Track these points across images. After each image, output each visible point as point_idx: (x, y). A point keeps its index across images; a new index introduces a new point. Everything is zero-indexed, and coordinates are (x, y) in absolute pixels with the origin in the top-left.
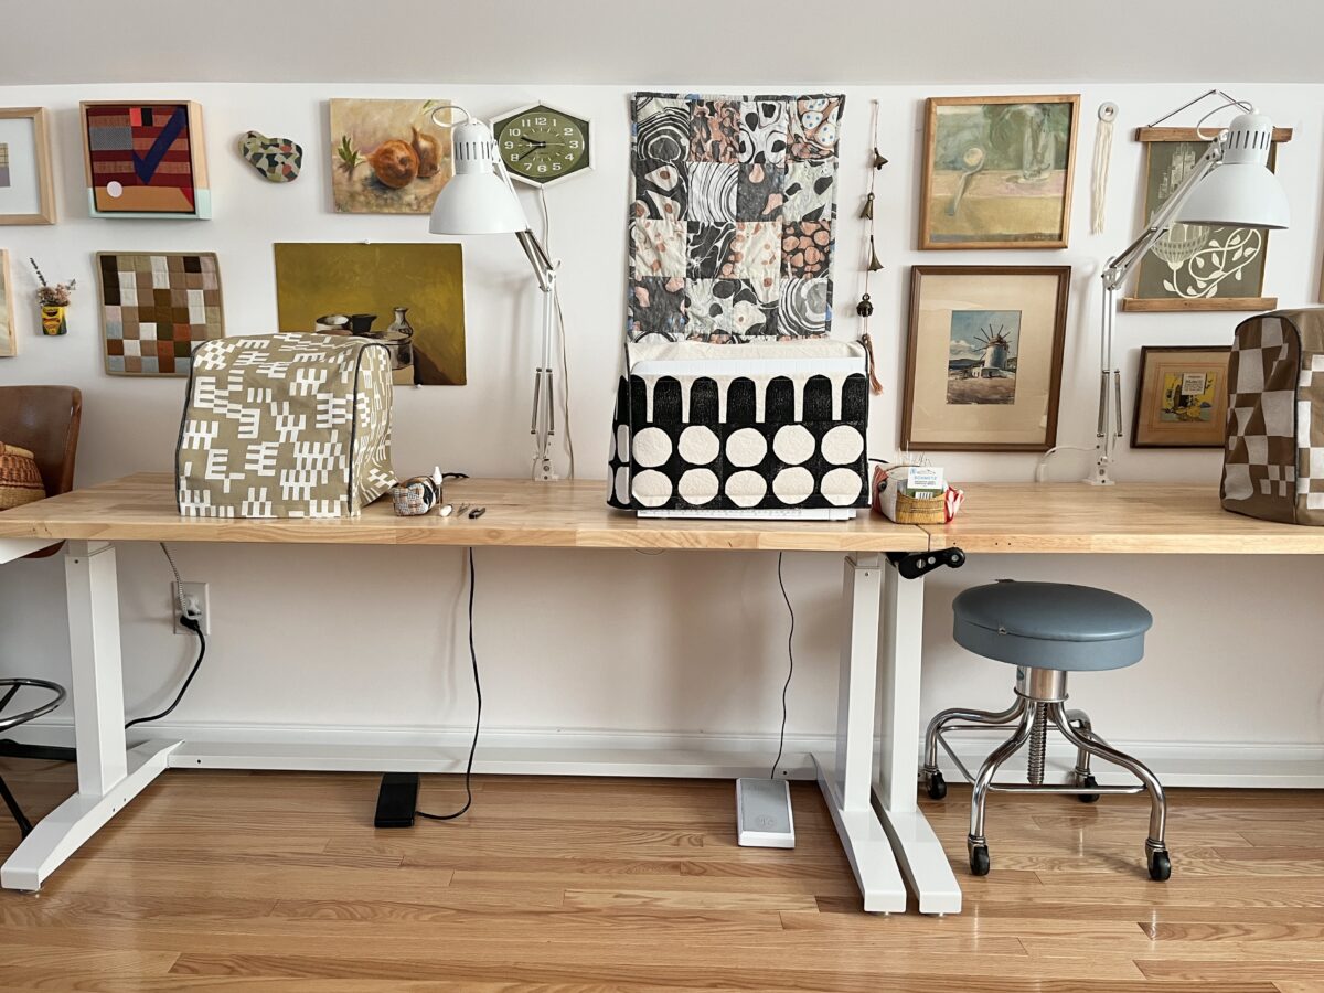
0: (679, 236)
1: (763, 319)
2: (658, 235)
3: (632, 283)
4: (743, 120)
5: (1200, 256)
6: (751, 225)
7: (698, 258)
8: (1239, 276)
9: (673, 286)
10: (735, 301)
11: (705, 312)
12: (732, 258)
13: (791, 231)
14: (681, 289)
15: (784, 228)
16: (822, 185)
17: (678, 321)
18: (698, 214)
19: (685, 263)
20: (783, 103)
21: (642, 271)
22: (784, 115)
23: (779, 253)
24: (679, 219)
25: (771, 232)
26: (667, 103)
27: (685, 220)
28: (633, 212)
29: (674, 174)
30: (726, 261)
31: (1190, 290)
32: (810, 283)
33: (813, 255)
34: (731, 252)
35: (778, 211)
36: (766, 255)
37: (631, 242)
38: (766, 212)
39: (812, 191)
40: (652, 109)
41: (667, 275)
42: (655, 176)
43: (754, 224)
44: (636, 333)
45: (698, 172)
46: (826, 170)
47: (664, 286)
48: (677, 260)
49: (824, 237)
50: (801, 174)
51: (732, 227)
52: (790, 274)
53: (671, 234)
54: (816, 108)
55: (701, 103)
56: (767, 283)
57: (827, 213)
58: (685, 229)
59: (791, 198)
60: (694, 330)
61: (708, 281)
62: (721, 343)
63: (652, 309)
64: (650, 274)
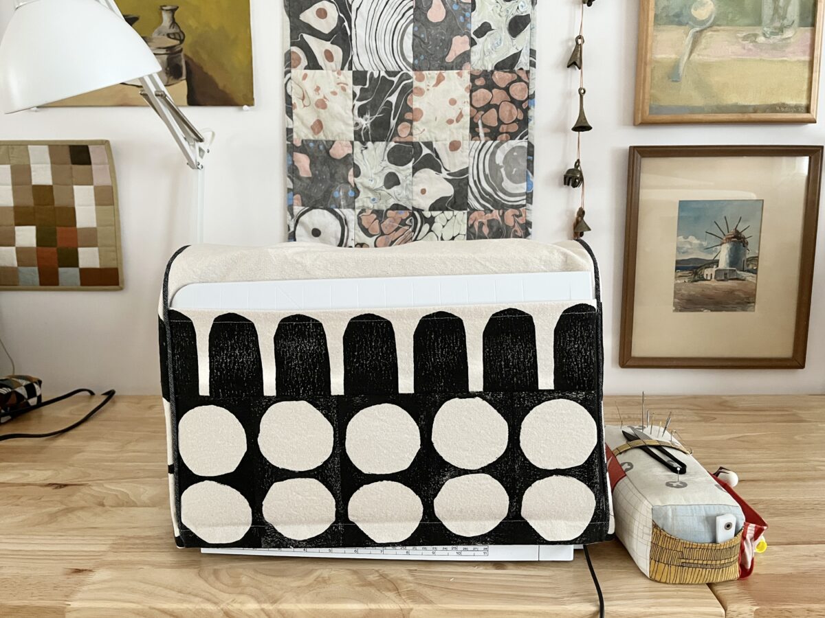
0: (344, 89)
1: (449, 191)
2: (317, 90)
3: (291, 149)
6: (430, 75)
7: (368, 116)
9: (339, 151)
10: (415, 170)
11: (380, 183)
12: (408, 116)
13: (480, 82)
14: (348, 156)
15: (473, 78)
16: (517, 25)
17: (346, 194)
18: (364, 61)
19: (352, 123)
21: (302, 133)
23: (467, 109)
24: (342, 69)
25: (456, 84)
27: (350, 68)
28: (287, 62)
29: (333, 12)
30: (401, 120)
32: (507, 147)
33: (509, 112)
34: (407, 109)
35: (465, 57)
36: (451, 112)
37: (288, 98)
38: (450, 58)
39: (505, 34)
41: (331, 138)
42: (309, 16)
43: (435, 73)
44: (298, 209)
45: (364, 8)
46: (522, 6)
47: (328, 152)
48: (342, 120)
49: (523, 89)
50: (492, 10)
51: (409, 77)
52: (482, 134)
53: (334, 87)
56: (454, 146)
57: (524, 61)
58: (350, 81)
59: (479, 41)
60: (366, 205)
61: (381, 145)
62: (399, 221)
63: (314, 179)
64: (311, 137)
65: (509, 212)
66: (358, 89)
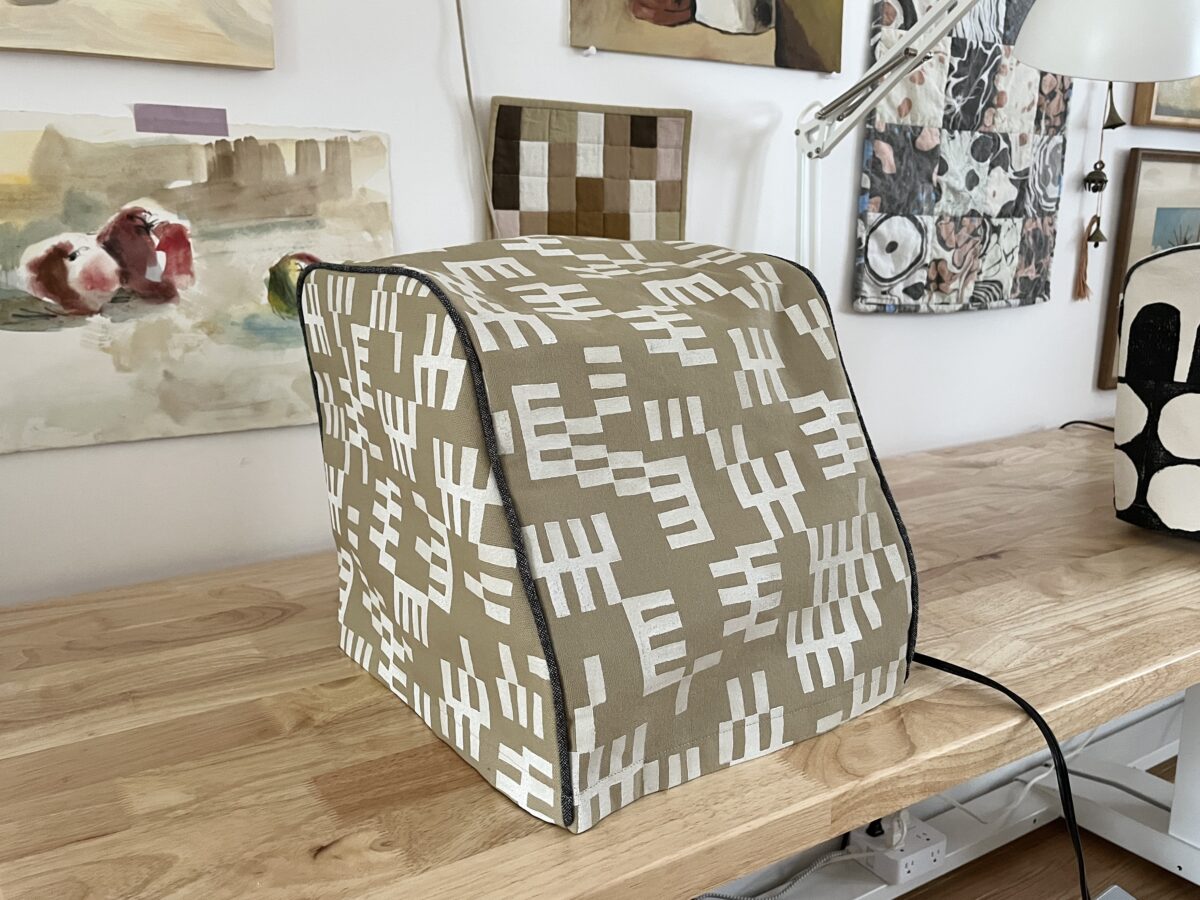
0: (941, 60)
1: (1014, 195)
3: (871, 136)
6: (1014, 50)
7: (960, 97)
9: (927, 141)
10: (992, 166)
11: (960, 184)
12: (995, 99)
14: (937, 147)
17: (929, 196)
18: (966, 27)
19: (944, 105)
21: (887, 115)
23: (1038, 95)
28: (880, 16)
30: (989, 105)
34: (997, 91)
41: (919, 124)
44: (873, 216)
47: (914, 140)
48: (935, 99)
51: (999, 52)
52: (1042, 128)
56: (1023, 140)
60: (945, 211)
61: (966, 134)
62: (972, 230)
63: (898, 176)
64: (895, 121)
66: (956, 61)
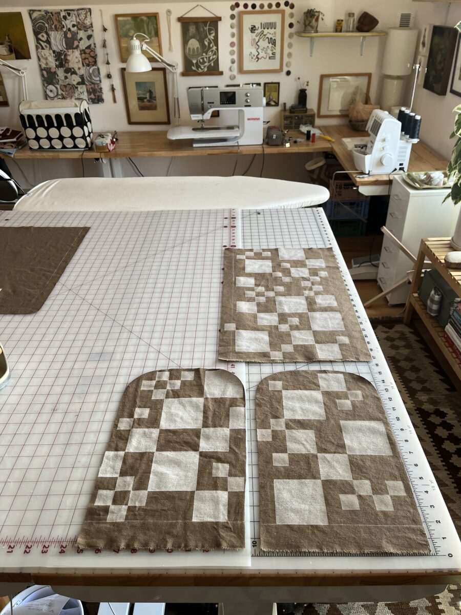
0: (51, 55)
1: (80, 80)
2: (45, 55)
3: (41, 70)
4: (62, 18)
5: (201, 58)
6: (70, 51)
7: (58, 62)
8: (212, 65)
9: (53, 70)
10: (71, 75)
11: (63, 78)
12: (67, 61)
13: (82, 52)
14: (55, 71)
15: (81, 51)
16: (89, 37)
17: (56, 81)
18: (55, 48)
20: (73, 12)
21: (43, 66)
22: (74, 16)
23: (80, 59)
25: (77, 53)
26: (39, 13)
27: (51, 50)
28: (37, 48)
29: (45, 36)
30: (65, 62)
31: (200, 69)
32: (92, 68)
33: (91, 60)
34: (67, 59)
35: (78, 46)
36: (77, 60)
37: (38, 57)
38: (75, 46)
39: (87, 40)
40: (35, 15)
41: (50, 67)
42: (40, 36)
43: (72, 50)
44: (46, 85)
45: (52, 35)
46: (90, 32)
47: (50, 70)
48: (52, 63)
49: (93, 54)
50: (81, 34)
51: (65, 51)
52: (85, 65)
53: (48, 54)
54: (83, 13)
55: (49, 13)
56: (79, 69)
57: (93, 46)
58: (52, 53)
59: (81, 42)
60: (61, 84)
61: (62, 68)
62: (70, 88)
63: (48, 77)
64: (45, 66)
65: (96, 85)
66: (54, 55)
